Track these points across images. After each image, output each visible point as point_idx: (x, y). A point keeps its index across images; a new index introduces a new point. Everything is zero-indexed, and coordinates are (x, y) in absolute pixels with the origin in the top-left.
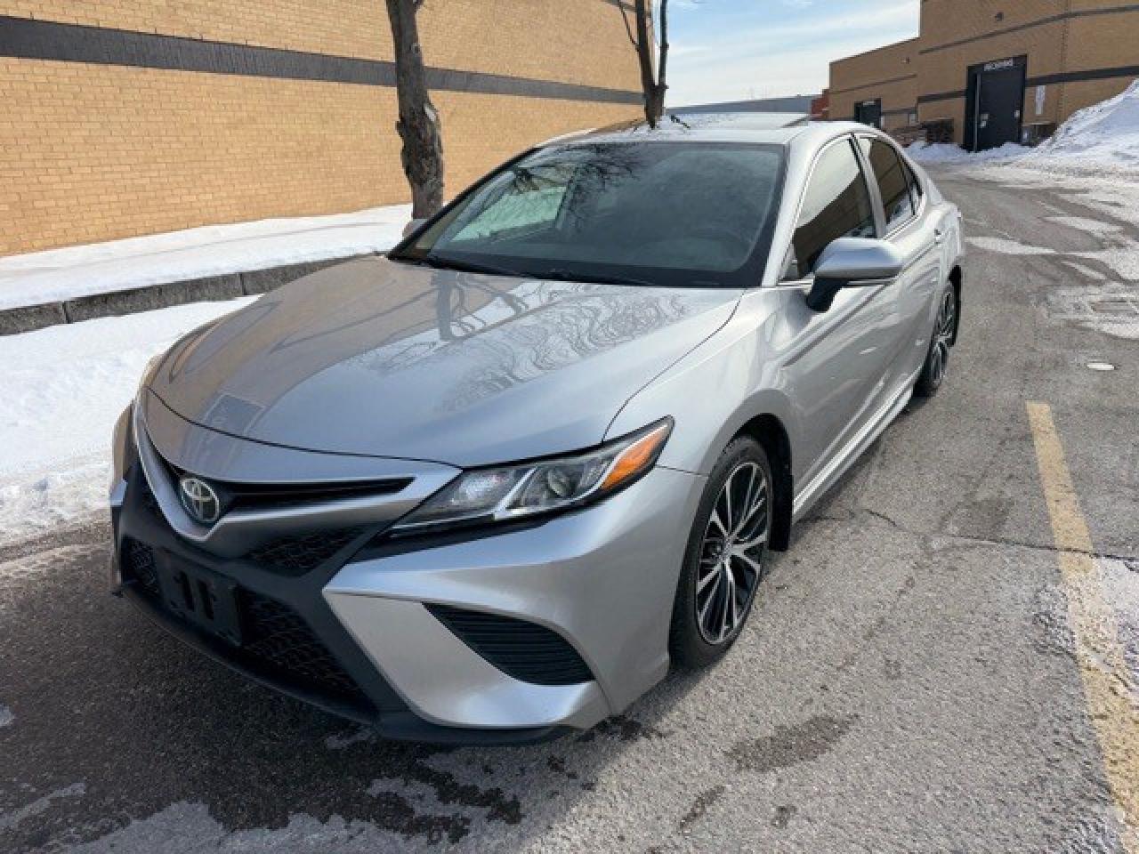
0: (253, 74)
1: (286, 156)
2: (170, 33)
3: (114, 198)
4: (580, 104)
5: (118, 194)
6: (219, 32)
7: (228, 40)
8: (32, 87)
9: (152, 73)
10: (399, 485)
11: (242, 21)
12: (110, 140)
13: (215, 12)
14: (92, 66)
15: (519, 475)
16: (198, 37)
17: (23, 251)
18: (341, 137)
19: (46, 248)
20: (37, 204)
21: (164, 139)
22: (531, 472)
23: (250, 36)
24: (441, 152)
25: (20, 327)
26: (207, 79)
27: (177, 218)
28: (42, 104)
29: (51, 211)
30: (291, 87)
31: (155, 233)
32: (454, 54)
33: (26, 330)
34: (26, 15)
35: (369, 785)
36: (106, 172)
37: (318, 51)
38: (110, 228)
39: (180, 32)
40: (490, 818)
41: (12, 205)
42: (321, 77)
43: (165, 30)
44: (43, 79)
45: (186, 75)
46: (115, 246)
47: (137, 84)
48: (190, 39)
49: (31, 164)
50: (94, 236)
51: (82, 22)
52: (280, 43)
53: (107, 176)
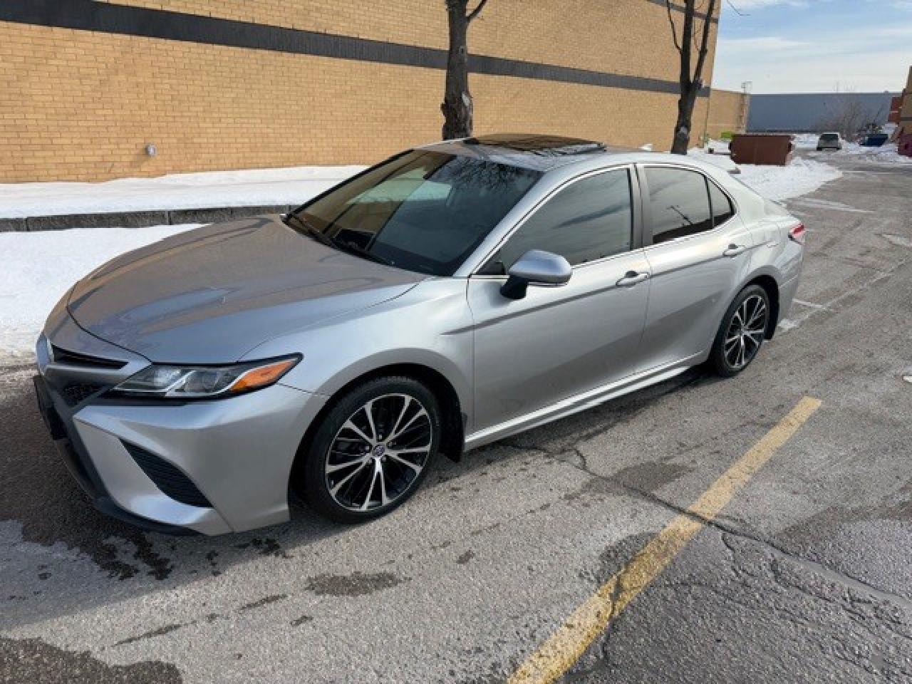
0: (360, 59)
1: (376, 120)
2: (302, 28)
3: (247, 140)
4: (634, 92)
5: (250, 138)
6: (339, 28)
7: (345, 35)
8: (203, 63)
9: (286, 56)
10: (119, 365)
11: (357, 21)
12: (250, 101)
13: (338, 13)
14: (245, 50)
15: (184, 373)
16: (323, 31)
17: (181, 172)
18: (420, 109)
19: (196, 171)
20: (195, 140)
21: (287, 102)
22: (191, 373)
23: (361, 32)
24: (471, 129)
25: (140, 223)
26: (324, 62)
27: (289, 158)
28: (208, 74)
29: (203, 145)
30: (386, 69)
31: (271, 167)
32: (525, 49)
33: (143, 226)
34: (206, 14)
35: (107, 538)
36: (244, 123)
37: (412, 44)
38: (241, 161)
39: (310, 27)
40: (150, 573)
41: (179, 139)
42: (412, 63)
43: (300, 26)
44: (211, 57)
45: (310, 57)
46: (241, 175)
47: (274, 63)
48: (317, 33)
49: (195, 114)
50: (230, 166)
51: (243, 20)
52: (384, 37)
53: (244, 126)
